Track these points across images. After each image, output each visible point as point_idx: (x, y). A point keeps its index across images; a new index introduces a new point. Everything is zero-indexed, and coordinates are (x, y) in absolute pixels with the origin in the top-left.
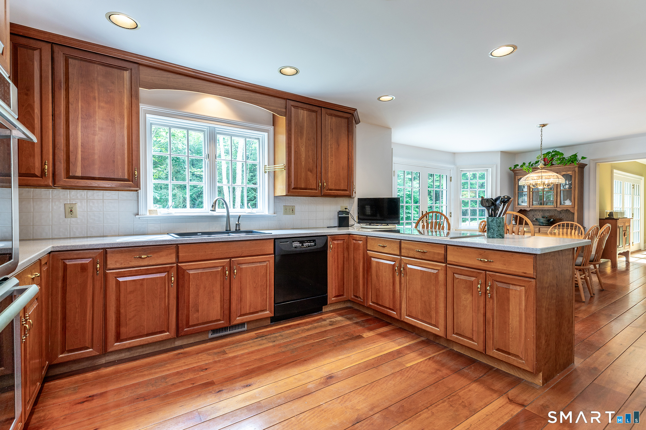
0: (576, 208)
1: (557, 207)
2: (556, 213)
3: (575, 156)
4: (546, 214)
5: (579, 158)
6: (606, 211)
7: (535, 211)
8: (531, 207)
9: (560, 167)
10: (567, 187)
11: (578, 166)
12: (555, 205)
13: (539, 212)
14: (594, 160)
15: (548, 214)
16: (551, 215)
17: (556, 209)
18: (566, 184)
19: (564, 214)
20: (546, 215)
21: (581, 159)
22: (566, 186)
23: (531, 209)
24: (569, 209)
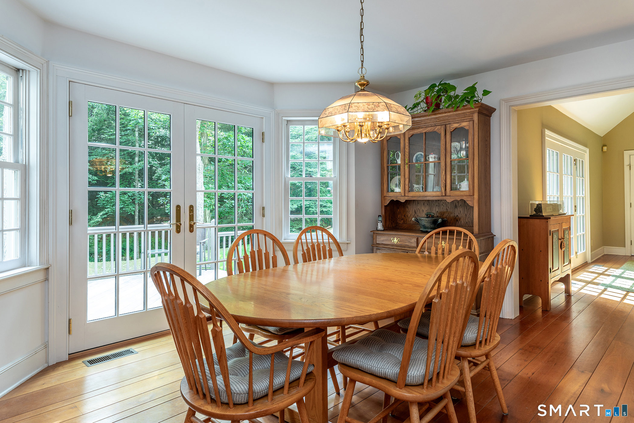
0: (476, 196)
1: (446, 195)
2: (450, 207)
3: (472, 89)
4: (434, 209)
5: (479, 93)
6: (531, 202)
7: (418, 203)
8: (406, 195)
9: (449, 114)
10: (463, 154)
11: (477, 109)
12: (443, 191)
13: (424, 204)
14: (506, 101)
15: (437, 210)
16: (442, 210)
17: (445, 198)
18: (461, 149)
19: (461, 209)
20: (434, 212)
21: (483, 95)
22: (462, 152)
23: (407, 198)
24: (465, 198)
